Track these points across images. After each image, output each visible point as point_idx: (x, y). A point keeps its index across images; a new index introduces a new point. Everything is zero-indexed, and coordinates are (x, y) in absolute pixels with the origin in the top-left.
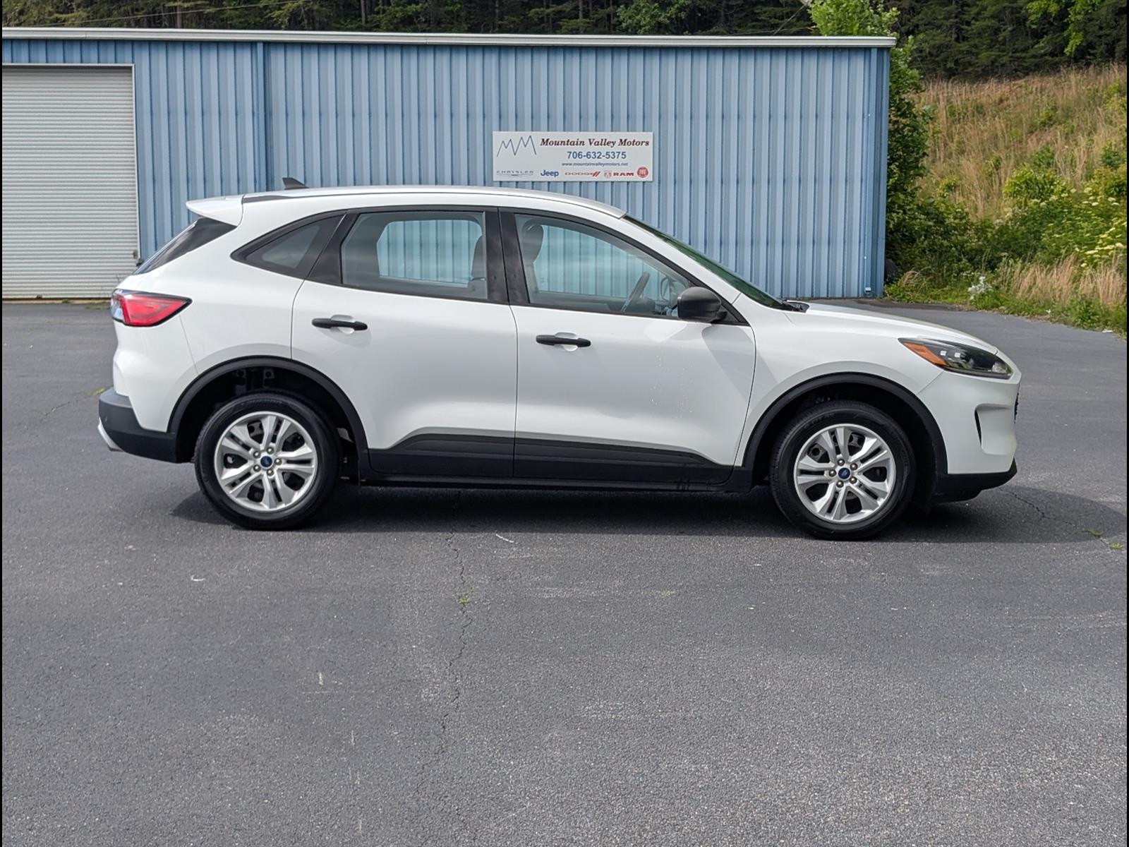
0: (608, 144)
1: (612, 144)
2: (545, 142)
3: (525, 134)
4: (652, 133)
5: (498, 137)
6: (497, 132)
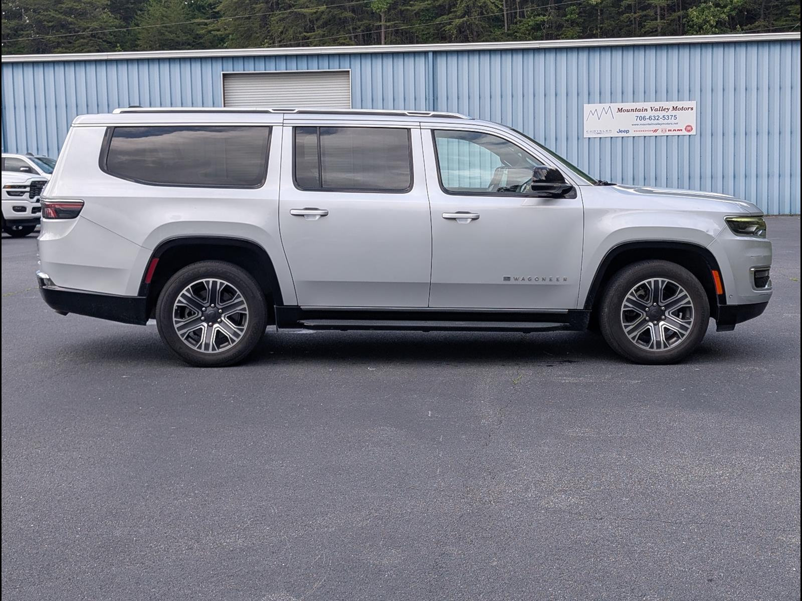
0: (664, 110)
1: (667, 110)
2: (620, 110)
3: (606, 106)
4: (695, 102)
5: (587, 108)
6: (587, 105)
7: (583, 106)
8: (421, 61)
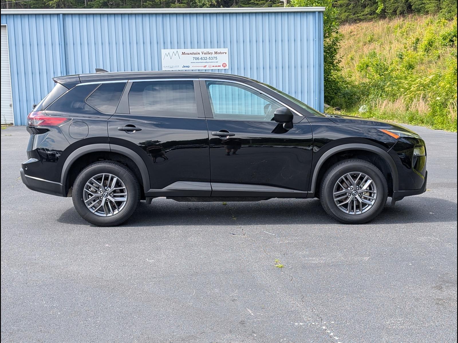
0: (209, 54)
2: (183, 53)
3: (175, 50)
4: (227, 49)
5: (164, 52)
6: (163, 50)
7: (161, 51)
8: (55, 19)
